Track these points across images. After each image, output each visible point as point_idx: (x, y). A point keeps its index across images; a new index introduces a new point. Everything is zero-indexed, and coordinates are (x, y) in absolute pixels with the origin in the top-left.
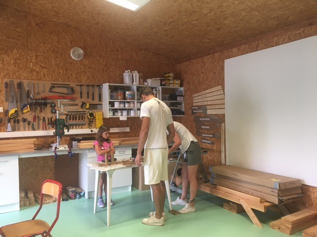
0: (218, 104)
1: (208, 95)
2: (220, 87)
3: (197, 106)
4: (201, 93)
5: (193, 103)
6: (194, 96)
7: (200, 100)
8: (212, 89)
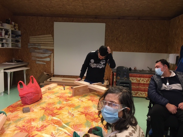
0: (49, 44)
1: (41, 38)
2: (50, 35)
3: (32, 43)
4: (36, 37)
5: (29, 41)
6: (30, 37)
7: (35, 40)
8: (45, 35)
